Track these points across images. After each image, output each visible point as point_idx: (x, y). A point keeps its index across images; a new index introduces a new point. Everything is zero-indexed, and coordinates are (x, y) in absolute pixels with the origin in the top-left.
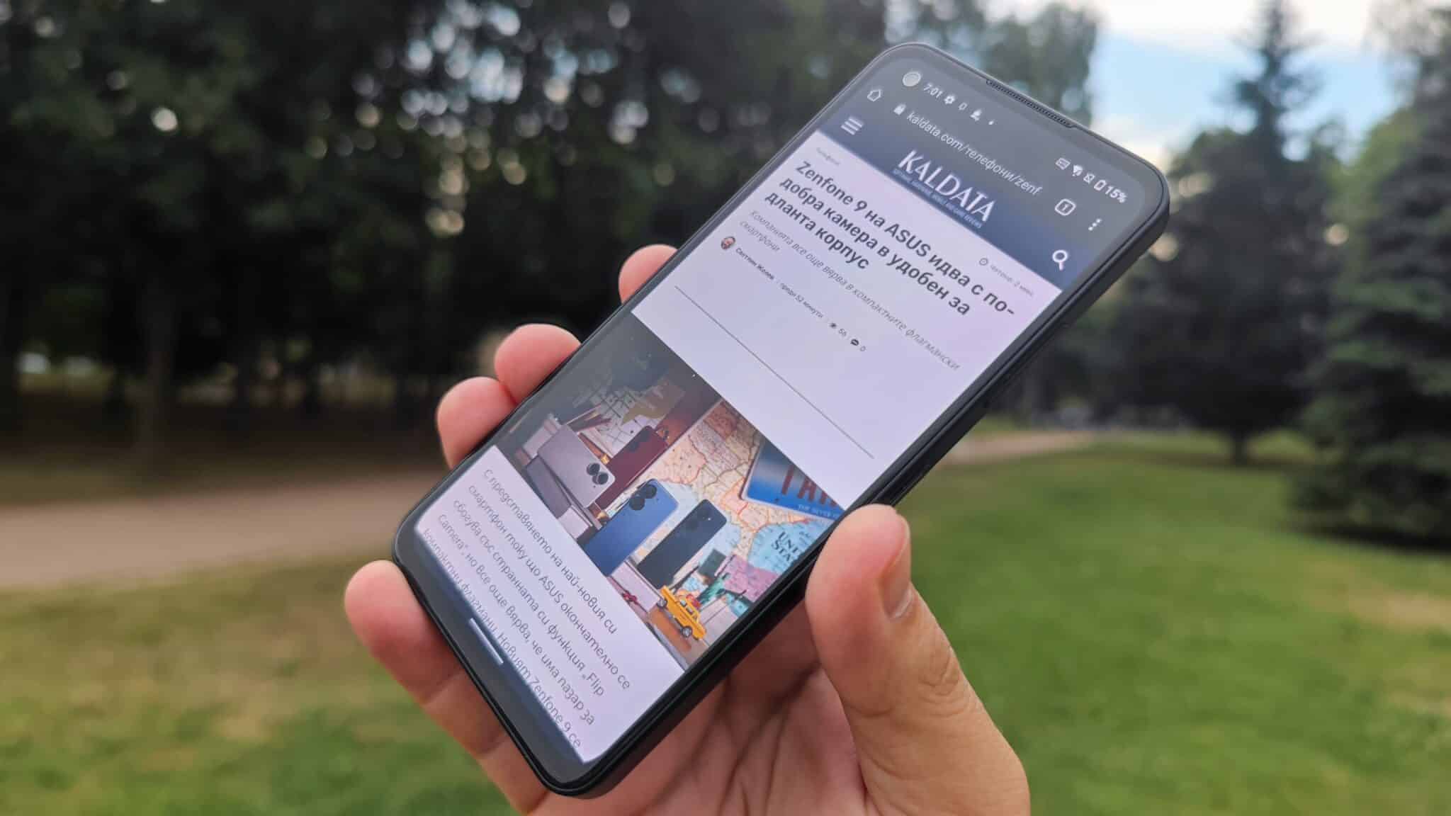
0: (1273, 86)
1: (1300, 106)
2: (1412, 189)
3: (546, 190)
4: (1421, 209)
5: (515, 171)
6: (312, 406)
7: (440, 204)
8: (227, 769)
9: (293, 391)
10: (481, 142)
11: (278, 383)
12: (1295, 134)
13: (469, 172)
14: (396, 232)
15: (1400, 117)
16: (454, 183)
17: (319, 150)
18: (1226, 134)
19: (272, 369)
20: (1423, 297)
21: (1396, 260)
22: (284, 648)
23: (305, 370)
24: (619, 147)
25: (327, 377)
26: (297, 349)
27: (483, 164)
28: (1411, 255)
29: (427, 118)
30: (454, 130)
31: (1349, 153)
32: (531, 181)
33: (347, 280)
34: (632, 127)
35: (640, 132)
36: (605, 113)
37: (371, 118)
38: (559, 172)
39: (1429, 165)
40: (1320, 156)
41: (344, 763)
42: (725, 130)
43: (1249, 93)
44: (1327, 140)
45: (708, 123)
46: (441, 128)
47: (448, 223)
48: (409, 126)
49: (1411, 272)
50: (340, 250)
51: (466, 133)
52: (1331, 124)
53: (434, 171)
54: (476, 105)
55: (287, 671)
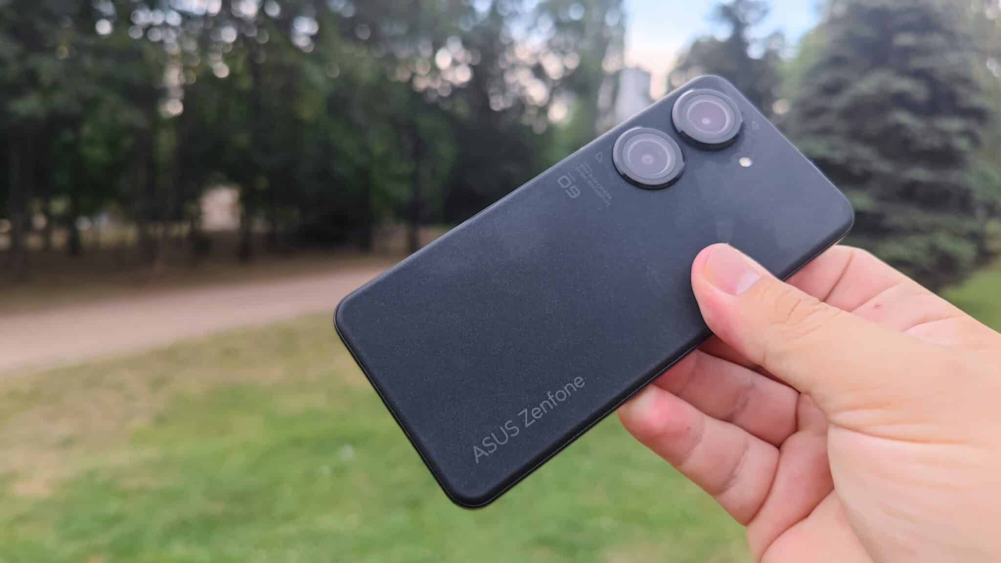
0: (741, 10)
1: (757, 21)
2: (825, 78)
3: (246, 83)
4: (832, 90)
5: (222, 71)
6: (75, 247)
7: (166, 94)
8: (22, 519)
9: (59, 238)
10: (192, 46)
11: (46, 233)
12: (755, 40)
13: (185, 69)
14: (132, 116)
15: (820, 29)
16: (174, 77)
17: (64, 52)
18: (713, 42)
19: (40, 221)
20: (833, 148)
21: (815, 125)
22: (63, 428)
23: (68, 221)
24: (297, 50)
25: (84, 225)
26: (59, 206)
27: (196, 63)
28: (827, 120)
29: (149, 28)
30: (171, 40)
31: (789, 54)
32: (232, 75)
33: (96, 154)
34: (306, 35)
35: (314, 38)
36: (285, 25)
37: (104, 28)
38: (255, 69)
39: (836, 61)
40: (770, 55)
41: (113, 507)
42: (376, 38)
43: (728, 13)
44: (774, 46)
45: (364, 34)
46: (156, 36)
47: (174, 108)
48: (136, 34)
49: (825, 132)
50: (87, 130)
51: (179, 41)
52: (778, 35)
53: (161, 69)
54: (186, 17)
55: (67, 443)
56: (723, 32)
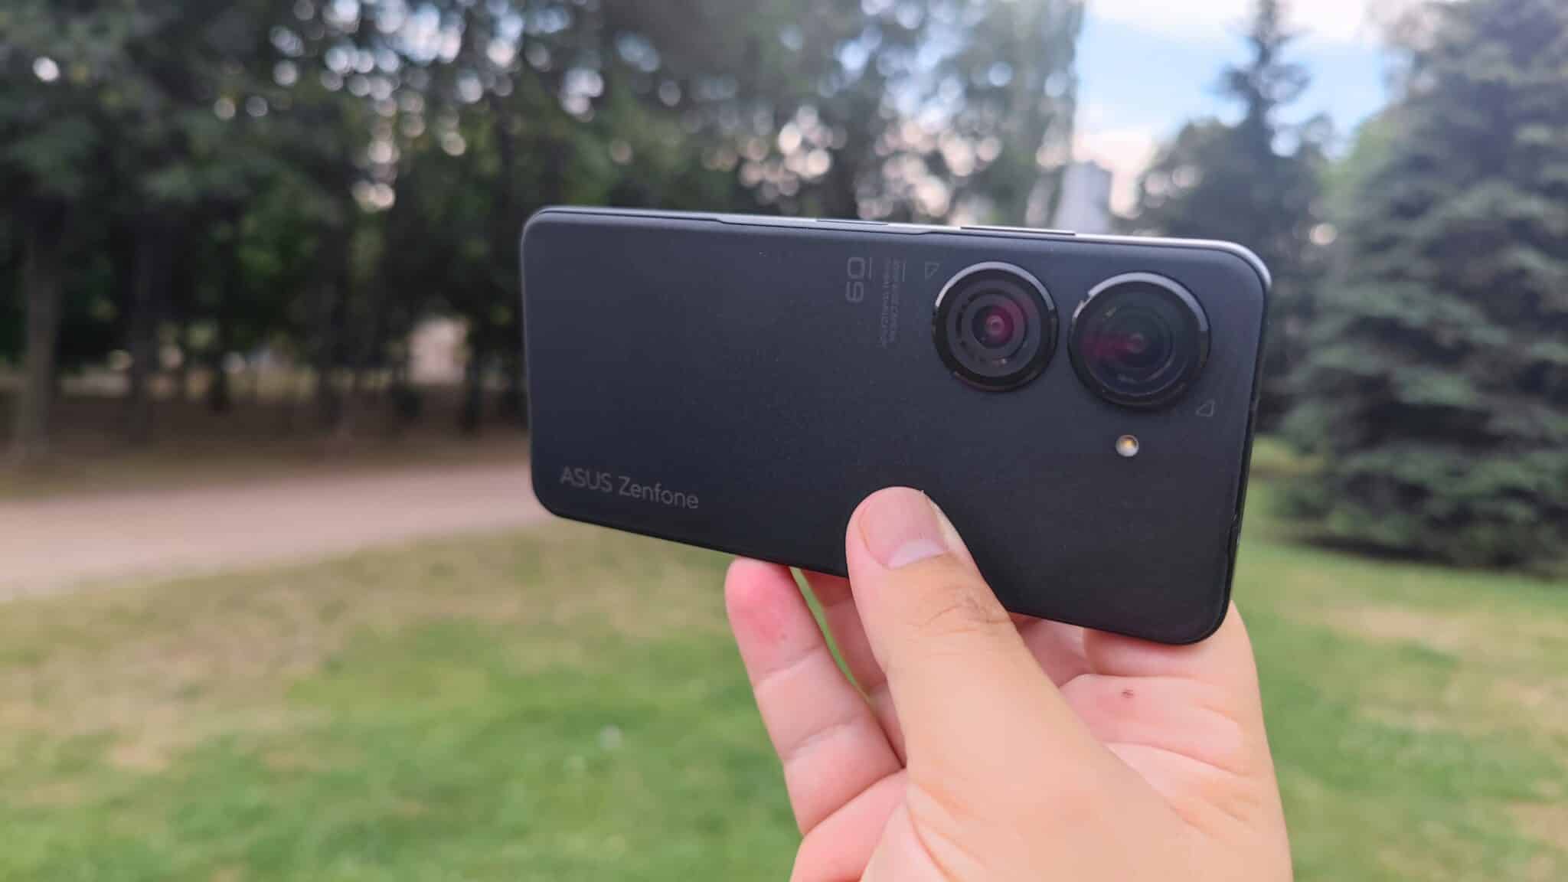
0: (1264, 77)
1: (1290, 98)
2: (1400, 189)
3: (490, 165)
4: (1407, 211)
5: (455, 143)
6: (219, 398)
7: (368, 175)
8: (117, 803)
9: (198, 383)
10: (415, 105)
11: (179, 374)
12: (1285, 127)
13: (399, 138)
14: (318, 206)
15: (1389, 114)
16: (383, 153)
17: (226, 109)
18: (1215, 127)
19: (172, 357)
20: (1407, 301)
21: (1382, 263)
22: (188, 669)
23: (212, 359)
24: (570, 118)
25: (236, 366)
26: (202, 335)
27: (417, 130)
28: (1397, 258)
29: (352, 76)
30: (383, 91)
31: (1337, 151)
32: (471, 153)
33: (260, 260)
34: (584, 96)
35: (595, 102)
36: (554, 80)
37: (288, 75)
38: (503, 141)
39: (1419, 164)
40: (1308, 150)
41: (254, 796)
42: (688, 104)
43: (1240, 82)
44: (1314, 136)
45: (670, 96)
46: (363, 89)
47: (379, 198)
48: (335, 85)
49: (1396, 276)
50: (250, 224)
51: (396, 95)
52: (1321, 120)
53: (366, 138)
54: (407, 62)
55: (191, 693)
56: (1232, 113)
